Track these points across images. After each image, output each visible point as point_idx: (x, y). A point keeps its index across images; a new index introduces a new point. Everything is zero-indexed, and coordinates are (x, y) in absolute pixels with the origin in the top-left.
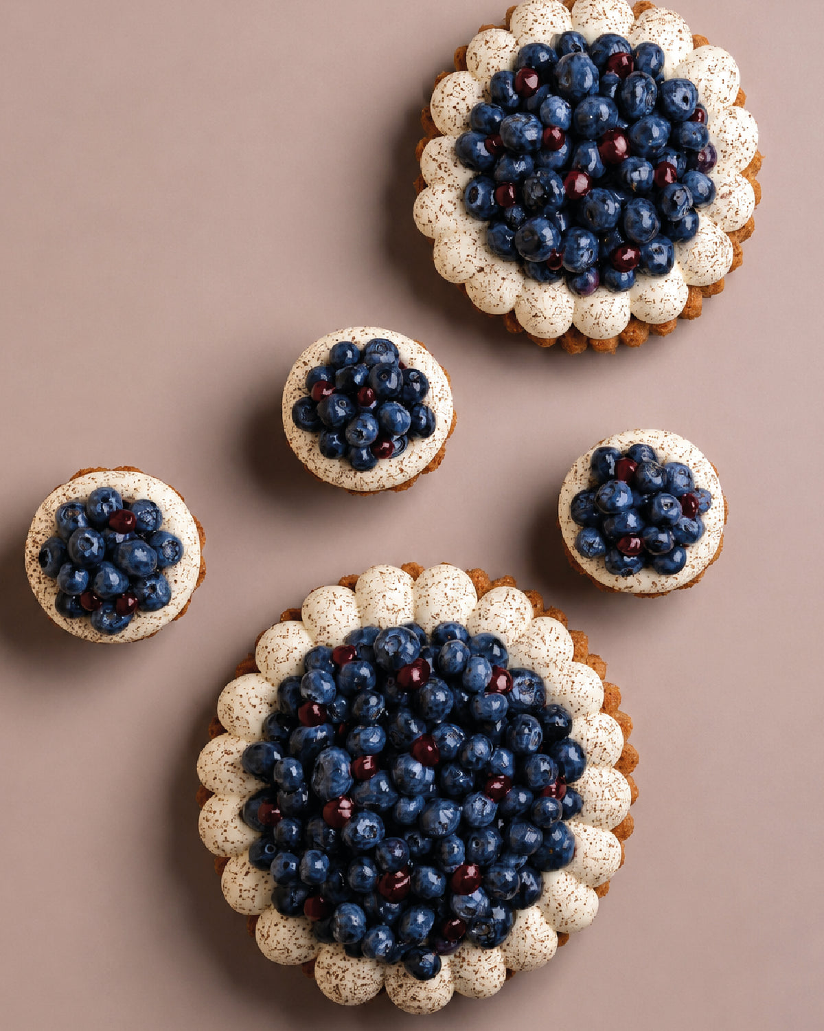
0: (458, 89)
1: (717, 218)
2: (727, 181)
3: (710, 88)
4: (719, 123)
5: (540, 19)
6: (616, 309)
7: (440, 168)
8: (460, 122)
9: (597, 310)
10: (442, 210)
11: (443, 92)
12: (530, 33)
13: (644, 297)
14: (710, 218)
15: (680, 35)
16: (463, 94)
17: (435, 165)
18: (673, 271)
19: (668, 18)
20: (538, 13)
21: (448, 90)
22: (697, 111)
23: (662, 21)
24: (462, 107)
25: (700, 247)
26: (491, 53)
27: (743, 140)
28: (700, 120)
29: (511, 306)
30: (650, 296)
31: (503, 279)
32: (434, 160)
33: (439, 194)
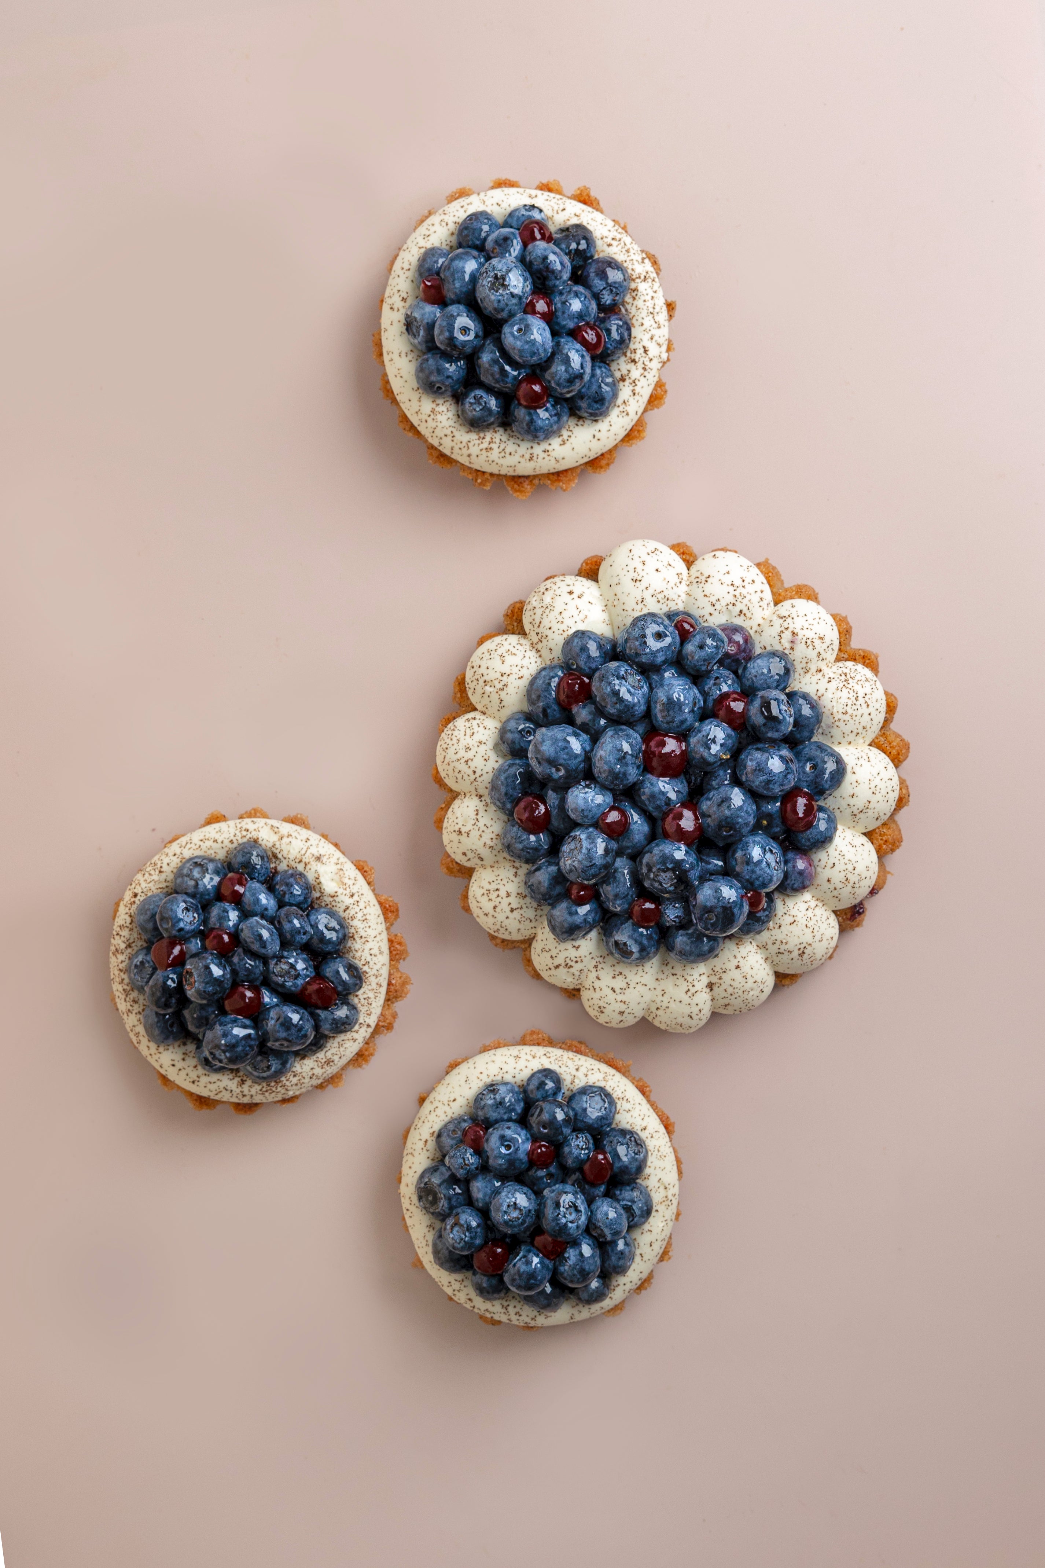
0: (493, 895)
1: (813, 667)
2: (777, 629)
3: (658, 591)
4: (704, 602)
5: (470, 755)
6: (850, 853)
7: (571, 967)
8: (530, 913)
9: (837, 876)
10: (618, 991)
11: (486, 915)
12: (477, 775)
13: (856, 812)
14: (808, 675)
15: (575, 595)
16: (503, 893)
17: (562, 970)
18: (846, 759)
19: (547, 599)
20: (462, 753)
21: (488, 907)
22: (679, 627)
23: (550, 608)
24: (515, 902)
25: (838, 708)
26: (475, 834)
27: (738, 582)
28: (692, 630)
29: (771, 973)
30: (859, 802)
31: (738, 967)
32: (557, 967)
33: (597, 984)
